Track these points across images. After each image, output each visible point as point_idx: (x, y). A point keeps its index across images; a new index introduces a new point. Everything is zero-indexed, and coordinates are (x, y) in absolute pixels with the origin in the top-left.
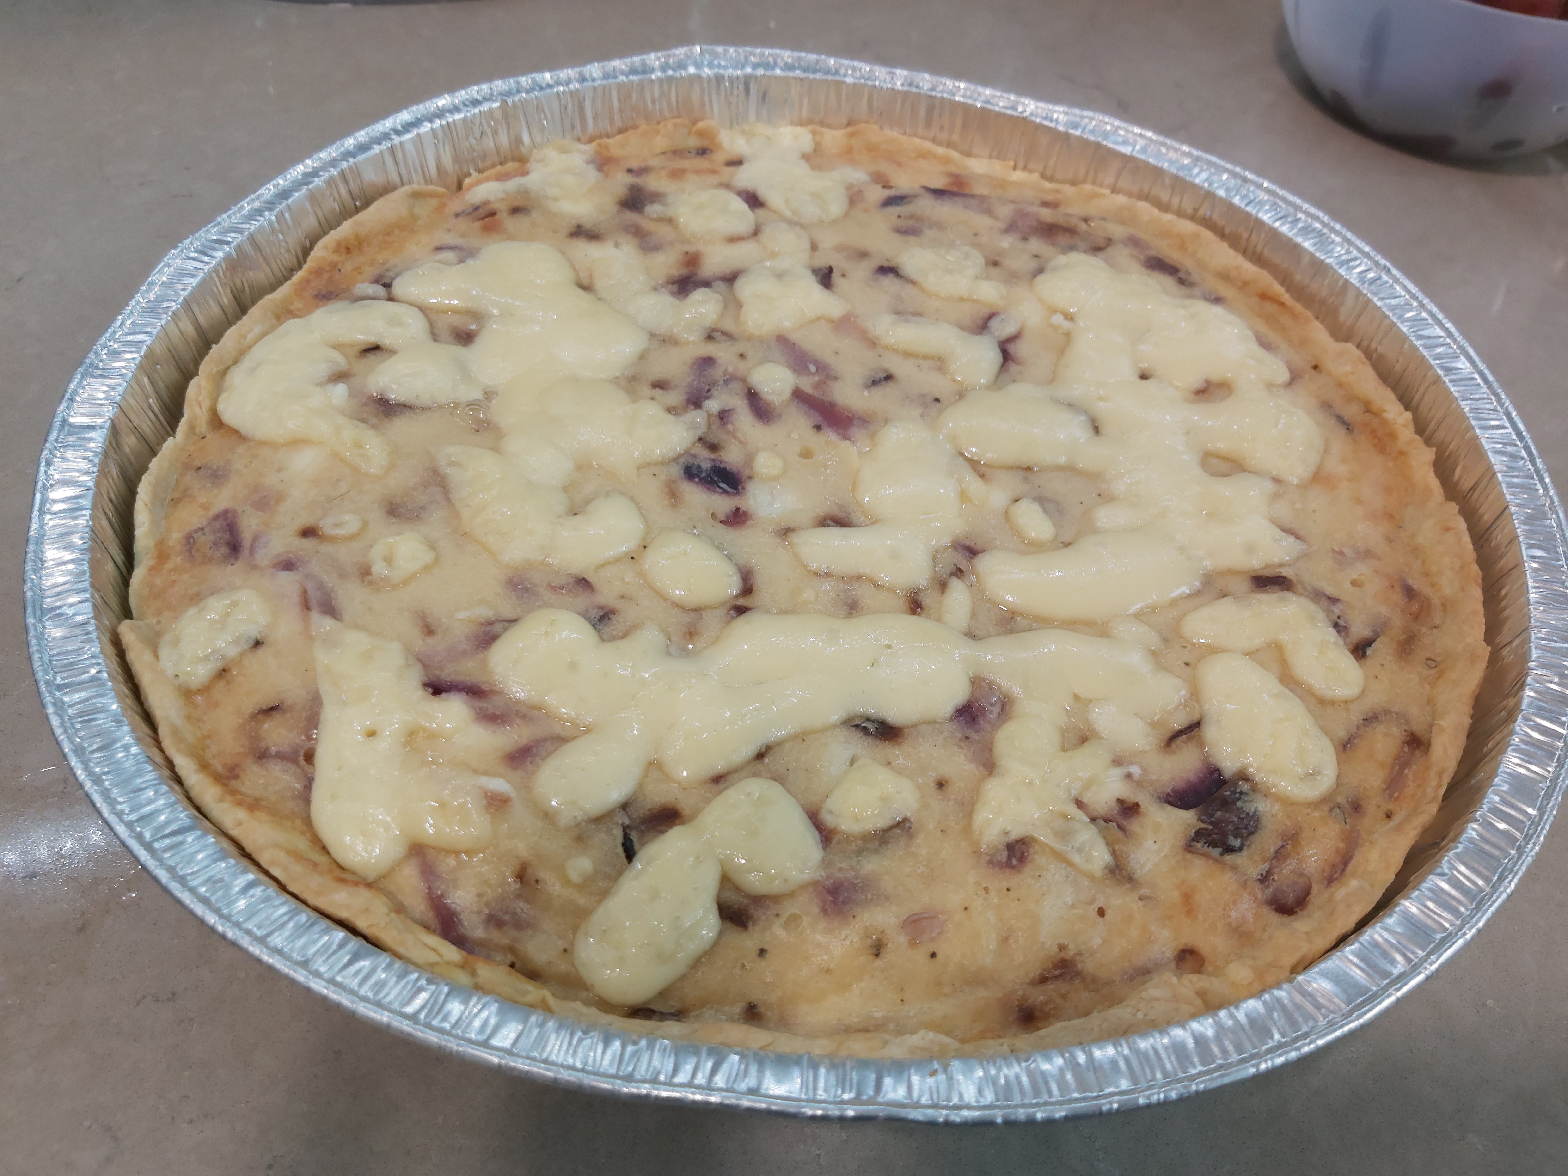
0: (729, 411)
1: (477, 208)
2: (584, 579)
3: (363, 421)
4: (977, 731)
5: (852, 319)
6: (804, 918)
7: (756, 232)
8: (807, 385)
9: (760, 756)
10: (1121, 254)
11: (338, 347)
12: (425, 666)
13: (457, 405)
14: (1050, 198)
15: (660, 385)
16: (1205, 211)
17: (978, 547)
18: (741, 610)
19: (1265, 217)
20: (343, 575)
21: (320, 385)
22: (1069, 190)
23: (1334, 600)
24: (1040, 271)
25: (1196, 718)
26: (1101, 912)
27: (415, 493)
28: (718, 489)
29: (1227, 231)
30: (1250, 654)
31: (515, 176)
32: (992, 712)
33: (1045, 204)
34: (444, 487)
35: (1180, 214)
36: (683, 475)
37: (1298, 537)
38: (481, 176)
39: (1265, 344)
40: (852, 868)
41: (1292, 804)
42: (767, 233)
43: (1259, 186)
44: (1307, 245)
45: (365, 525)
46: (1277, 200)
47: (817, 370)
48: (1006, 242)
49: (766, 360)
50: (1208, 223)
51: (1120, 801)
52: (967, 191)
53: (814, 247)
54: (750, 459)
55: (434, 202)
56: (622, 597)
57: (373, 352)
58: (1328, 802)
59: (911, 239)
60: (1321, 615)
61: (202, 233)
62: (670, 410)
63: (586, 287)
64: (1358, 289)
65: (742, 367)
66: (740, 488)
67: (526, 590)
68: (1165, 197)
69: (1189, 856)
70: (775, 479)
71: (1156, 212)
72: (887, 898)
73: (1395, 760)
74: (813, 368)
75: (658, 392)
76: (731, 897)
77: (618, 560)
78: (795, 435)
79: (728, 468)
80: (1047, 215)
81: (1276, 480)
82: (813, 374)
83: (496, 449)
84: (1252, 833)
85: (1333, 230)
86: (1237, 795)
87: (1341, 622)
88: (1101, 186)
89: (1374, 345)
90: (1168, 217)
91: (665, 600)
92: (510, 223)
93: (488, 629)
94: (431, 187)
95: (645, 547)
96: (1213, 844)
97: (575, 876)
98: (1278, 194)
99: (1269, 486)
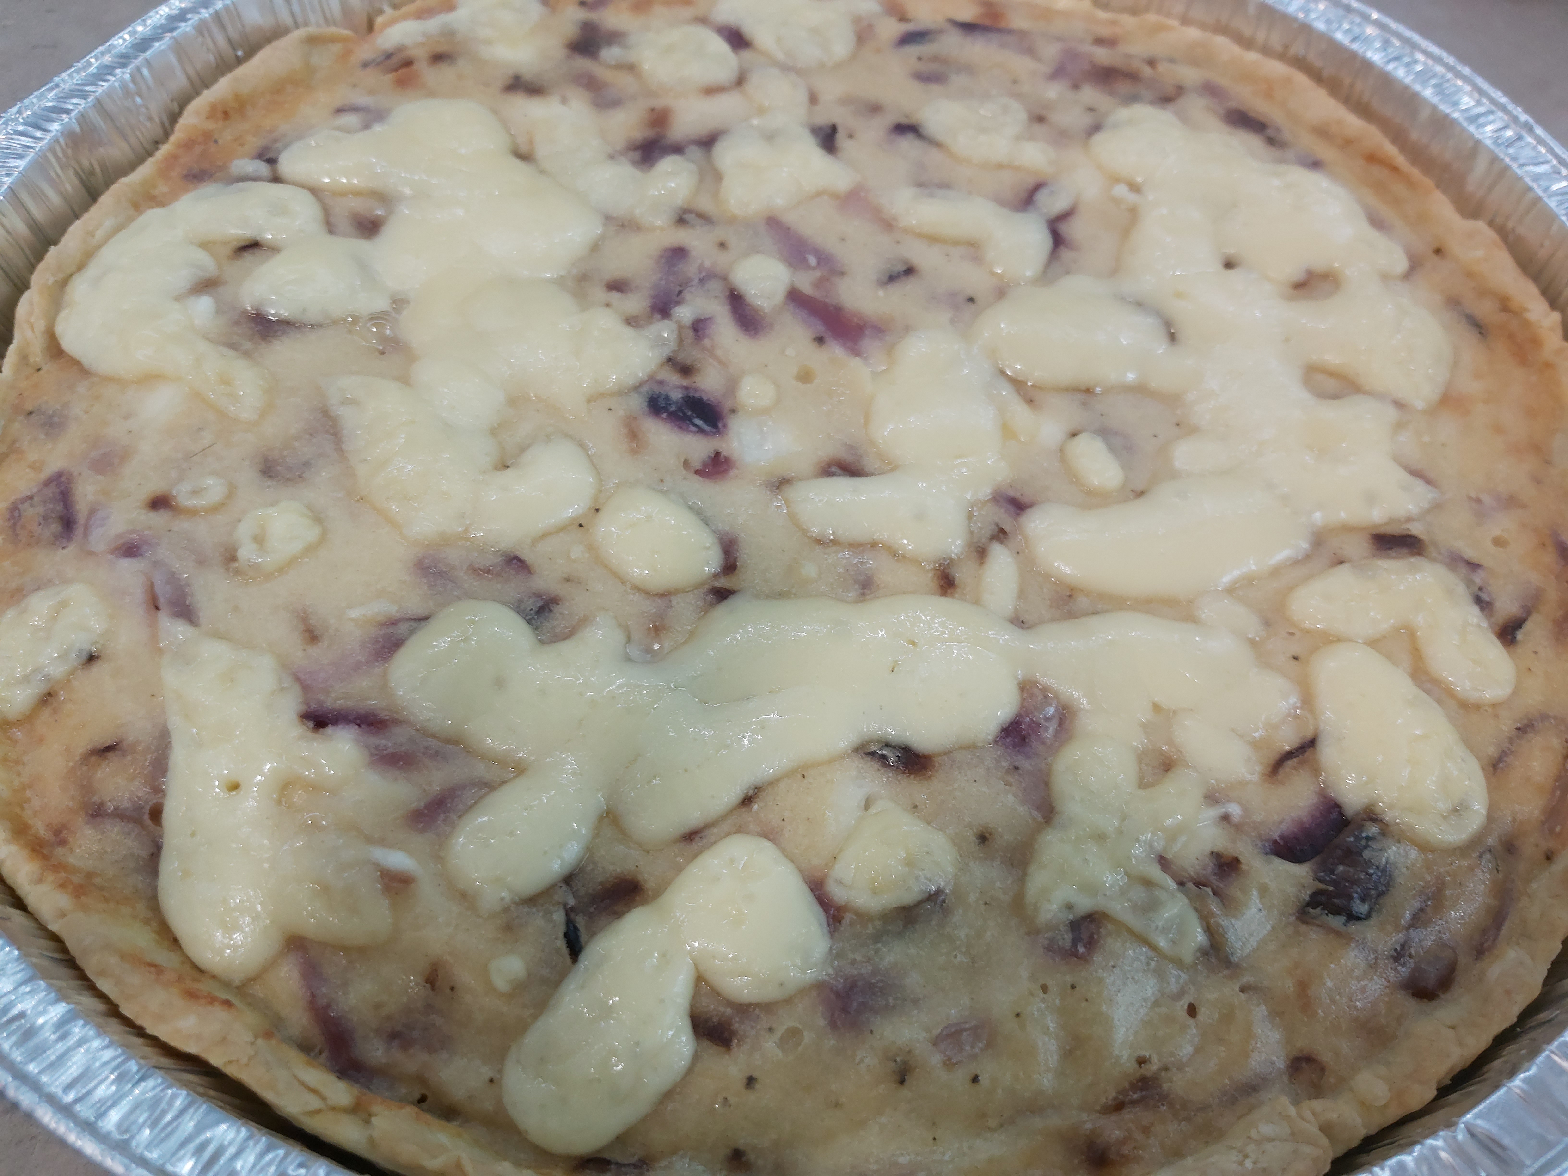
0: (705, 320)
1: (389, 56)
2: (517, 558)
3: (233, 346)
4: (1028, 757)
5: (862, 194)
6: (805, 1033)
7: (740, 81)
8: (805, 283)
9: (747, 801)
10: (1196, 105)
11: (205, 245)
12: (306, 688)
13: (356, 320)
14: (1105, 31)
15: (617, 286)
16: (1297, 49)
17: (1025, 500)
18: (721, 595)
19: (1376, 57)
20: (201, 562)
21: (178, 298)
22: (1128, 21)
23: (1474, 566)
24: (1096, 128)
25: (1309, 734)
26: (1192, 1011)
27: (297, 444)
28: (693, 428)
29: (1325, 74)
30: (1374, 643)
31: (440, 12)
32: (1047, 729)
33: (1100, 41)
34: (335, 434)
35: (1266, 51)
36: (647, 409)
37: (1429, 482)
38: (397, 13)
39: (1377, 222)
40: (869, 960)
41: (1432, 851)
42: (755, 81)
43: (1366, 18)
44: (1428, 93)
45: (231, 492)
46: (1388, 36)
47: (819, 263)
48: (1053, 91)
49: (753, 250)
50: (1300, 64)
51: (1216, 855)
52: (1003, 25)
53: (813, 99)
54: (732, 385)
55: (336, 48)
56: (568, 580)
57: (251, 251)
58: (1474, 844)
59: (935, 88)
60: (1461, 589)
61: (33, 99)
62: (632, 321)
63: (524, 156)
64: (1492, 152)
65: (722, 260)
66: (720, 425)
67: (441, 574)
68: (1247, 31)
69: (1303, 928)
70: (765, 411)
71: (1236, 50)
72: (915, 1002)
73: (1556, 781)
74: (812, 261)
75: (615, 296)
76: (710, 1006)
77: (562, 529)
78: (790, 352)
79: (705, 398)
80: (1103, 56)
81: (1399, 405)
82: (813, 268)
83: (405, 380)
84: (1381, 894)
85: (1458, 75)
86: (1363, 842)
87: (1484, 596)
88: (1168, 15)
89: (1510, 225)
90: (1252, 56)
91: (624, 583)
92: (430, 75)
93: (391, 630)
94: (333, 30)
95: (597, 510)
96: (1336, 911)
97: (501, 983)
98: (1390, 28)
99: (1391, 414)
